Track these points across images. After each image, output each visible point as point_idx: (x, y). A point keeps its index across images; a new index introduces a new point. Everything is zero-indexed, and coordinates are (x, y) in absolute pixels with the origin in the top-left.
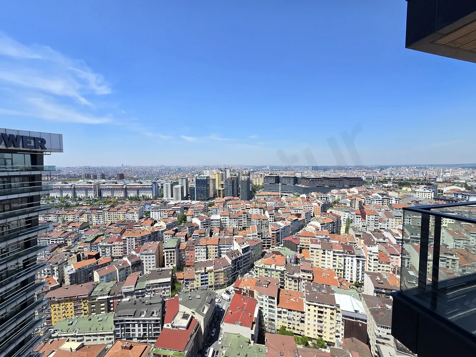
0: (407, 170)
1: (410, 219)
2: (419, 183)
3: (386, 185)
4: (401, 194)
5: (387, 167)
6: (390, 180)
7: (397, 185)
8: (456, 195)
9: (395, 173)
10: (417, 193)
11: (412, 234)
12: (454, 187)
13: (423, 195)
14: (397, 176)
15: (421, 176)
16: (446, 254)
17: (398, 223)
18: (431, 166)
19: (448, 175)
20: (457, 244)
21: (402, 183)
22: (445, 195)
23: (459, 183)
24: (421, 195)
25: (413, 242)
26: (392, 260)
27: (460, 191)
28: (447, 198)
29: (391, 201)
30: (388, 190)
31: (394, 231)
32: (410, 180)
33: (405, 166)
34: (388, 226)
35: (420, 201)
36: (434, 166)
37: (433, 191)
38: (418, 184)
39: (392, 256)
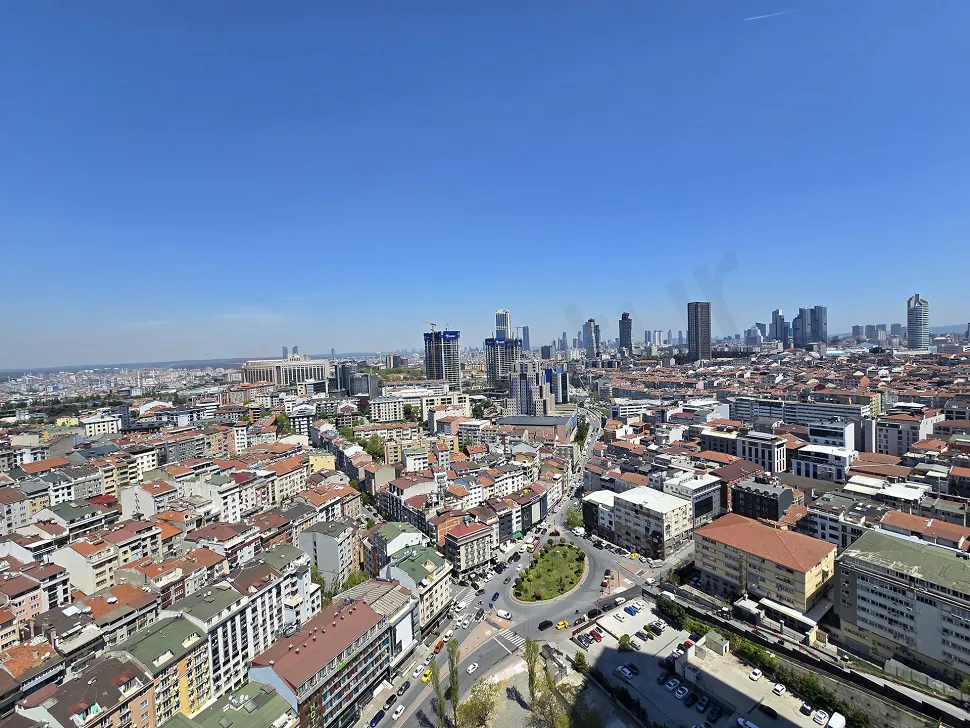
0: (73, 378)
1: (69, 488)
2: (95, 403)
3: (11, 420)
4: (47, 436)
5: (17, 375)
6: (22, 405)
7: (43, 415)
8: (159, 416)
9: (41, 388)
10: (87, 426)
11: (72, 522)
12: (156, 403)
13: (101, 428)
14: (47, 393)
15: (102, 389)
16: (139, 532)
17: (38, 507)
18: (122, 366)
19: (151, 382)
20: (160, 505)
21: (56, 409)
22: (143, 420)
23: (167, 394)
24: (97, 429)
25: (77, 536)
26: (19, 609)
27: (165, 409)
28: (144, 426)
29: (18, 458)
30: (10, 433)
31: (25, 532)
32: (78, 400)
33: (66, 370)
34: (9, 525)
35: (93, 442)
36: (131, 367)
37: (120, 417)
38: (95, 406)
39: (17, 600)
